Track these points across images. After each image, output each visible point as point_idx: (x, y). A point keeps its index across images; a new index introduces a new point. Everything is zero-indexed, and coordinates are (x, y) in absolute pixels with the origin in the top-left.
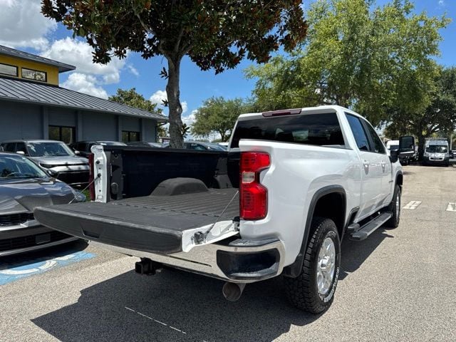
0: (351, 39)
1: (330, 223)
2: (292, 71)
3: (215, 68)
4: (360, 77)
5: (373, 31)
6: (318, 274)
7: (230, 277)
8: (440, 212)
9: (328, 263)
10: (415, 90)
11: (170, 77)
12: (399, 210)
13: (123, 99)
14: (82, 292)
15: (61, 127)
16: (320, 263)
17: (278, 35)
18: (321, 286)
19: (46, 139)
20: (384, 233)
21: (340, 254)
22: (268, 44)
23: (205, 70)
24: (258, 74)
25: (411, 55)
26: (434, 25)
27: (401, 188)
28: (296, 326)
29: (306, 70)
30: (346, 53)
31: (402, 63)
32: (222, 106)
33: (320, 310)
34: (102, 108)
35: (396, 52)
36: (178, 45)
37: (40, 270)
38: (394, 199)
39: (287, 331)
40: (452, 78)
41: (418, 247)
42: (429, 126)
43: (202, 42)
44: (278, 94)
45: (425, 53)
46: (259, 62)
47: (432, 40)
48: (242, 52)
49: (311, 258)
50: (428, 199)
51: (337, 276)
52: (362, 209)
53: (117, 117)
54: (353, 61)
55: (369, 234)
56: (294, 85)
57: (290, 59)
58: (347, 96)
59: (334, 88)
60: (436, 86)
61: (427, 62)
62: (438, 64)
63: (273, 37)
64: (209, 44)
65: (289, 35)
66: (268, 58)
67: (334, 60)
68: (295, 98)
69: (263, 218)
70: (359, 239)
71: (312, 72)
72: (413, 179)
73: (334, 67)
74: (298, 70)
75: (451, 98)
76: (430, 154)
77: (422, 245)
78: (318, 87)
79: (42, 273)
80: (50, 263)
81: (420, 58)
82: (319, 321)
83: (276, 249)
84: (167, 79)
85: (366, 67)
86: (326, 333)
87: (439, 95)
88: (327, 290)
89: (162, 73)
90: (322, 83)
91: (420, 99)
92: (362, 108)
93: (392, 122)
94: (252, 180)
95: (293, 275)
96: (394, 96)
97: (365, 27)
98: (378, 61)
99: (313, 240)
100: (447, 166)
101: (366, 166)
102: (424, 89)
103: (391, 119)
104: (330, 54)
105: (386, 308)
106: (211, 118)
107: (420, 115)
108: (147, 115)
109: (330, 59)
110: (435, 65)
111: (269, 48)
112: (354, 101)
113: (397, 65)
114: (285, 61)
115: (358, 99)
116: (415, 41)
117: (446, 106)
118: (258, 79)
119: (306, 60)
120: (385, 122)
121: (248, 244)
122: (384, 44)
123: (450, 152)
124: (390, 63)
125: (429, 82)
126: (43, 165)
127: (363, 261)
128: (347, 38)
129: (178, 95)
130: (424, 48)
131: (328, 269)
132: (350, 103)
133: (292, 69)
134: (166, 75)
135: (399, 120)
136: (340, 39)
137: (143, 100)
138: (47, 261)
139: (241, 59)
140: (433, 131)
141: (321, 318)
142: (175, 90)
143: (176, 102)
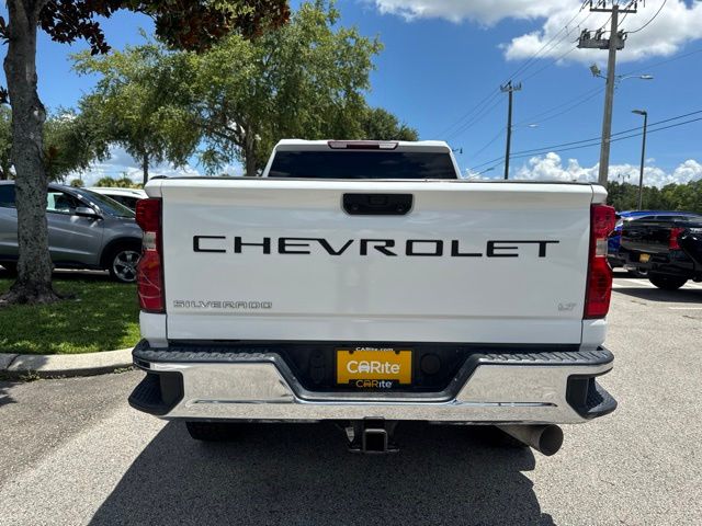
7: (586, 415)
11: (14, 41)
45: (355, 83)
47: (363, 67)
62: (368, 101)
84: (8, 44)
110: (365, 103)
142: (27, 70)
143: (28, 97)
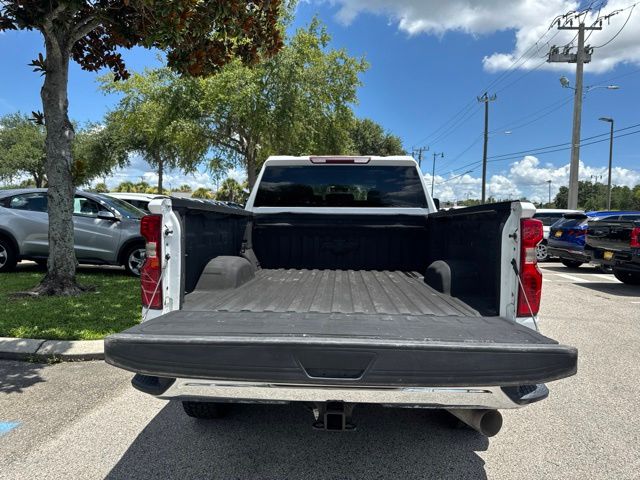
7: (520, 401)
26: (353, 67)
45: (344, 98)
61: (345, 110)
84: (45, 76)
89: (37, 63)
110: (353, 115)
130: (342, 92)
134: (44, 68)
142: (60, 96)
143: (62, 118)
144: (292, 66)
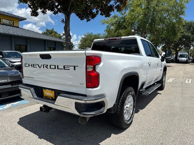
0: (148, 8)
1: (131, 89)
2: (122, 22)
3: (87, 19)
4: (151, 24)
5: (157, 4)
6: (125, 111)
7: (81, 114)
8: (182, 83)
9: (130, 106)
10: (175, 30)
11: (66, 23)
12: (165, 82)
13: (48, 33)
14: (20, 119)
15: (20, 45)
16: (125, 107)
17: (114, 4)
18: (126, 116)
19: (14, 51)
20: (158, 92)
21: (136, 102)
22: (109, 8)
23: (82, 20)
24: (107, 22)
25: (173, 15)
26: (183, 2)
27: (166, 73)
28: (114, 135)
29: (128, 21)
30: (145, 14)
31: (169, 19)
32: (92, 37)
33: (125, 127)
34: (38, 37)
35: (167, 14)
36: (69, 8)
37: (3, 108)
38: (162, 78)
39: (110, 137)
40: (190, 26)
41: (172, 98)
42: (180, 46)
43: (78, 6)
44: (115, 31)
45: (179, 14)
46: (106, 17)
47: (182, 8)
48: (97, 12)
49: (121, 104)
50: (178, 77)
51: (134, 112)
52: (147, 82)
53: (45, 41)
54: (148, 17)
55: (150, 93)
56: (122, 28)
57: (121, 16)
58: (145, 33)
59: (140, 29)
60: (184, 29)
61: (180, 19)
62: (185, 19)
63: (112, 5)
64: (82, 8)
65: (119, 5)
66: (110, 15)
67: (140, 17)
68: (123, 33)
69: (97, 87)
70: (145, 95)
71: (130, 22)
72: (172, 69)
73: (140, 20)
74: (124, 21)
75: (190, 34)
76: (180, 58)
77: (173, 97)
78: (133, 29)
79: (4, 110)
80: (8, 106)
81: (177, 16)
82: (124, 132)
83: (103, 101)
84: (65, 24)
85: (153, 20)
86: (127, 138)
87: (185, 33)
88: (129, 118)
89: (62, 21)
90: (135, 27)
91: (176, 35)
92: (152, 38)
93: (164, 45)
94: (92, 69)
95: (112, 112)
96: (165, 33)
97: (154, 2)
98: (159, 18)
99: (122, 96)
100: (187, 63)
101: (149, 63)
102: (178, 30)
103: (164, 43)
104: (138, 14)
105: (155, 126)
106: (87, 42)
107: (176, 42)
108: (58, 40)
109: (138, 16)
110: (184, 20)
111: (110, 10)
112: (149, 35)
113: (167, 19)
114: (119, 17)
115: (150, 34)
116: (175, 9)
117: (187, 38)
118: (107, 25)
119: (128, 16)
120: (162, 44)
121: (90, 99)
122: (162, 10)
123: (189, 58)
124: (164, 19)
125: (180, 27)
126: (10, 62)
127: (147, 105)
128: (146, 7)
129: (69, 31)
130: (179, 12)
131: (130, 109)
132: (147, 36)
133: (122, 21)
134: (64, 22)
135: (168, 43)
136: (143, 8)
137: (57, 34)
138: (7, 105)
139: (97, 15)
140: (182, 48)
141: (126, 131)
142: (68, 28)
143: (68, 34)
144: (154, 7)
